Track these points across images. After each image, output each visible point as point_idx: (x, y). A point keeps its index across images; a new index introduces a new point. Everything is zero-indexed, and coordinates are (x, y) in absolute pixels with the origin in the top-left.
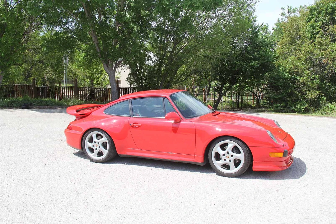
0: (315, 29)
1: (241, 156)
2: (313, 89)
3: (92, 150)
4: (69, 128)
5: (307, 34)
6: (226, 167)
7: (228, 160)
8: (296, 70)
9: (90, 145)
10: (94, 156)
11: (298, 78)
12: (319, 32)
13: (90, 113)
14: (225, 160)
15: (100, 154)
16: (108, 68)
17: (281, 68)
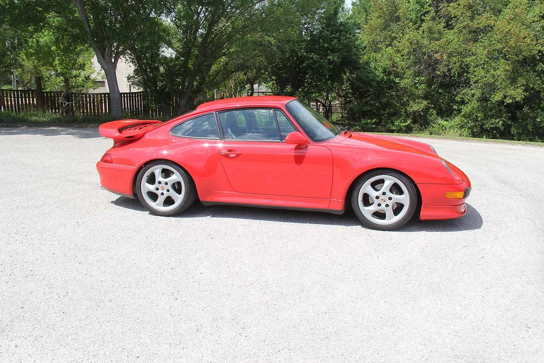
0: (423, 7)
1: (405, 199)
2: (419, 97)
3: (154, 196)
4: (104, 160)
5: (410, 15)
6: (380, 215)
7: (383, 205)
8: (395, 69)
9: (151, 188)
10: (158, 206)
11: (397, 80)
12: (427, 12)
13: (143, 135)
14: (379, 205)
15: (169, 201)
16: (104, 60)
17: (372, 65)
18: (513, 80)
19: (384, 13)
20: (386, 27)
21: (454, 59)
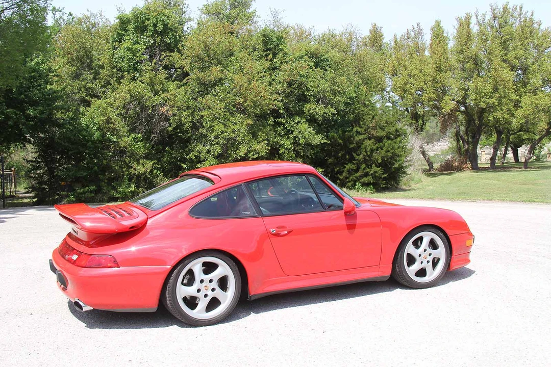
0: (135, 56)
1: (441, 252)
7: (425, 262)
11: (115, 139)
12: (141, 61)
13: (144, 223)
14: (422, 262)
17: (84, 121)
18: (253, 133)
19: (73, 60)
20: (76, 76)
21: (185, 113)
